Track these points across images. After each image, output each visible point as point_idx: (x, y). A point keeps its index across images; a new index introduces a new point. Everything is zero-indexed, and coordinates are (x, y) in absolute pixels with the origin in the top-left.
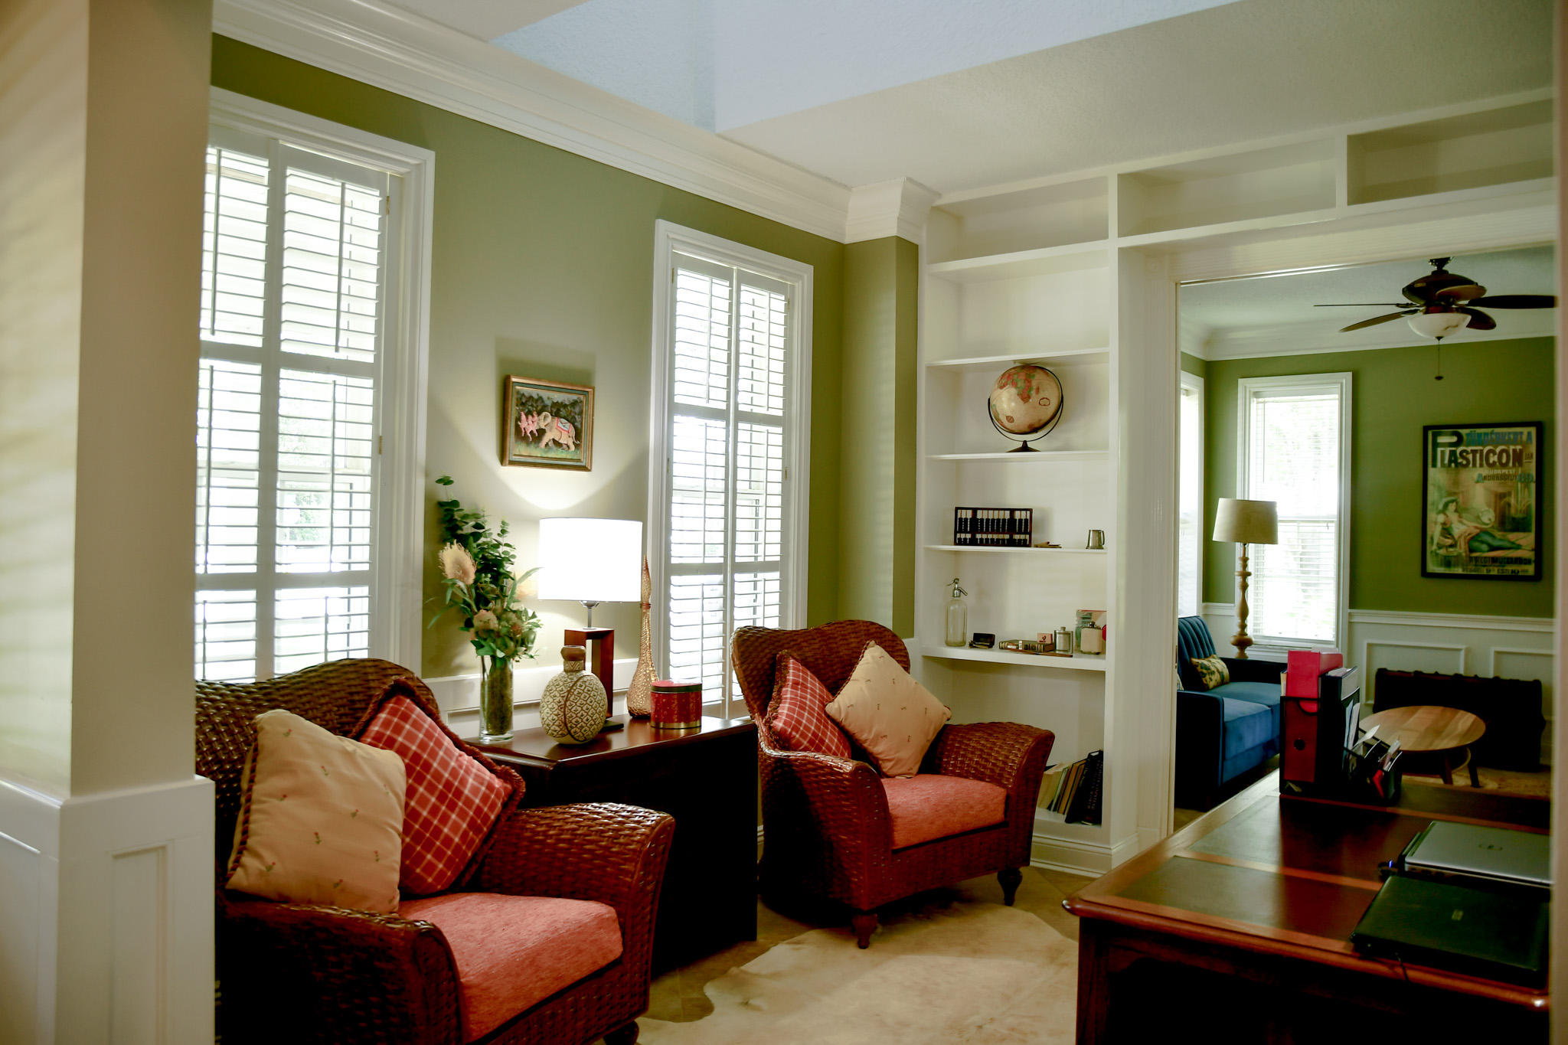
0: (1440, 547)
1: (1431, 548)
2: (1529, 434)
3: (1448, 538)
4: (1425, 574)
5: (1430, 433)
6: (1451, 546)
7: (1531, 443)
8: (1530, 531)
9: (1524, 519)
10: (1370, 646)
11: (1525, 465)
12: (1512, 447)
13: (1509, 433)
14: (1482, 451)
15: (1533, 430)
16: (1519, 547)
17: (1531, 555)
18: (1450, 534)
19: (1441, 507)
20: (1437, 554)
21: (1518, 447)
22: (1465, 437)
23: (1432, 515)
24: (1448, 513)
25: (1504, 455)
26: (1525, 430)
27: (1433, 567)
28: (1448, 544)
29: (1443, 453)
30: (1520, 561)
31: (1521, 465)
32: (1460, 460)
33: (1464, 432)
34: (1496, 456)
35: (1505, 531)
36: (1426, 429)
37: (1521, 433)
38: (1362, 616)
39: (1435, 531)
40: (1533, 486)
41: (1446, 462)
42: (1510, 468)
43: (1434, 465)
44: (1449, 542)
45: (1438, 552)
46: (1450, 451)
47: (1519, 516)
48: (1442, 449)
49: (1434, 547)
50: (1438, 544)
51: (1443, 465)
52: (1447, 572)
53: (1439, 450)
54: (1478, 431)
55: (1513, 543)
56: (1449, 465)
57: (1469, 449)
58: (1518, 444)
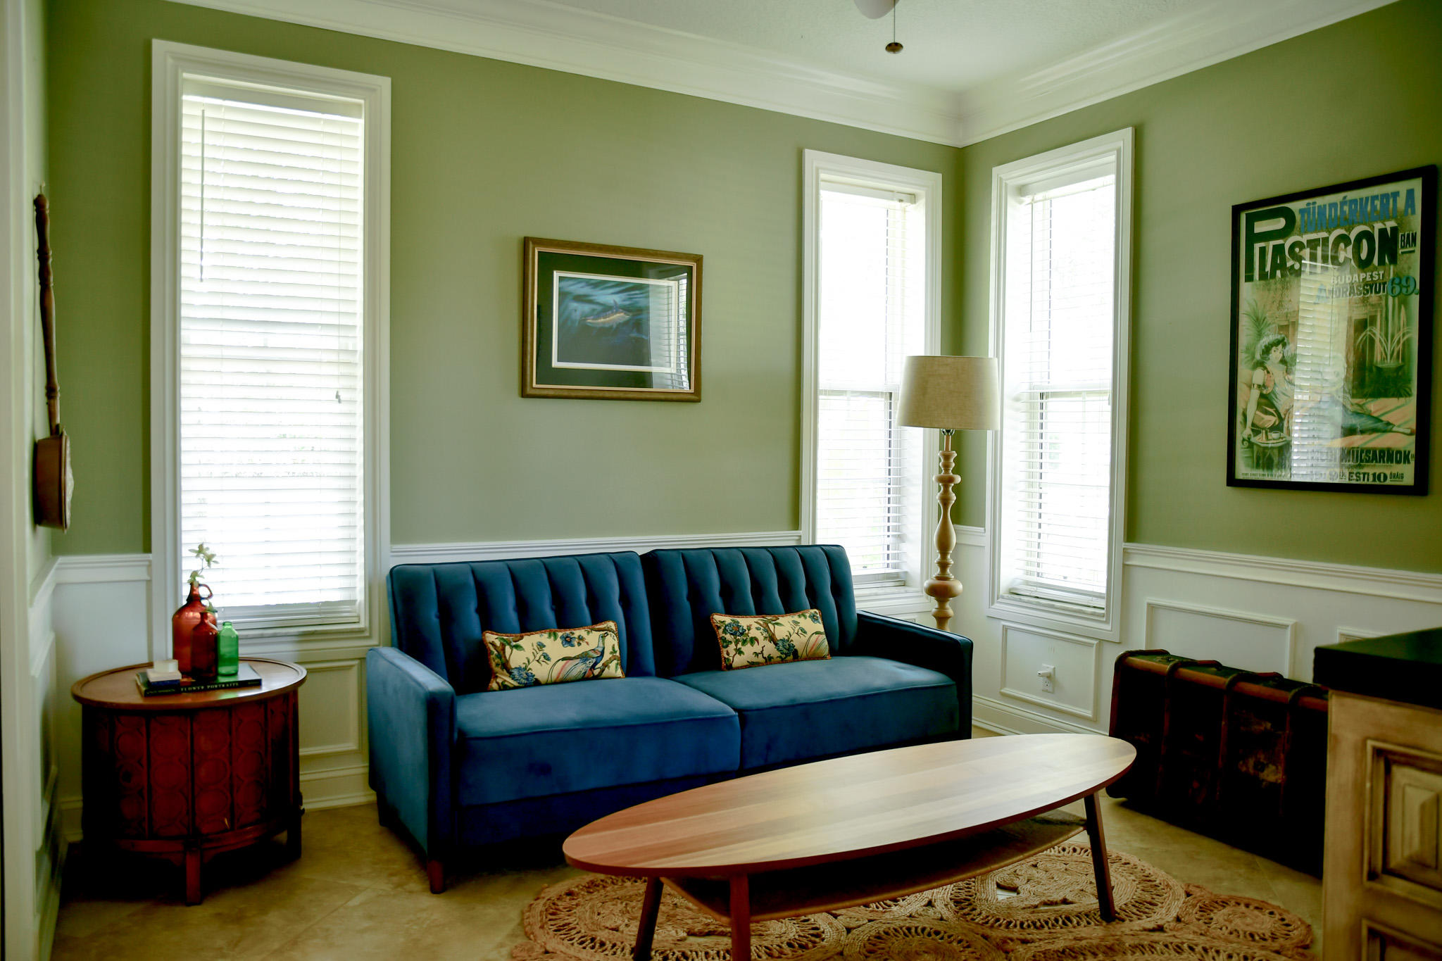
0: (1256, 430)
1: (1242, 433)
2: (1410, 193)
3: (1272, 414)
4: (1232, 481)
5: (1243, 217)
6: (1274, 428)
7: (1413, 212)
8: (1409, 395)
9: (1399, 369)
10: (1152, 608)
11: (1402, 259)
12: (1378, 226)
13: (1374, 198)
14: (1326, 240)
15: (1416, 185)
16: (1387, 428)
17: (1408, 444)
18: (1273, 406)
19: (1258, 357)
20: (1251, 445)
21: (1390, 224)
22: (1298, 217)
23: (1243, 371)
24: (1268, 365)
25: (1365, 242)
26: (1402, 187)
27: (1244, 470)
28: (1269, 425)
29: (1263, 251)
30: (1388, 455)
31: (1394, 260)
32: (1289, 264)
33: (1295, 206)
34: (1350, 248)
35: (1365, 396)
36: (1237, 210)
37: (1396, 195)
38: (1146, 557)
39: (1248, 401)
40: (1415, 300)
41: (1268, 269)
42: (1376, 269)
43: (1249, 278)
44: (1271, 420)
45: (1254, 439)
46: (1274, 246)
47: (1390, 363)
48: (1262, 244)
49: (1248, 431)
50: (1253, 425)
51: (1263, 276)
52: (1267, 478)
53: (1257, 246)
54: (1320, 201)
55: (1378, 420)
56: (1273, 275)
57: (1304, 239)
58: (1389, 219)
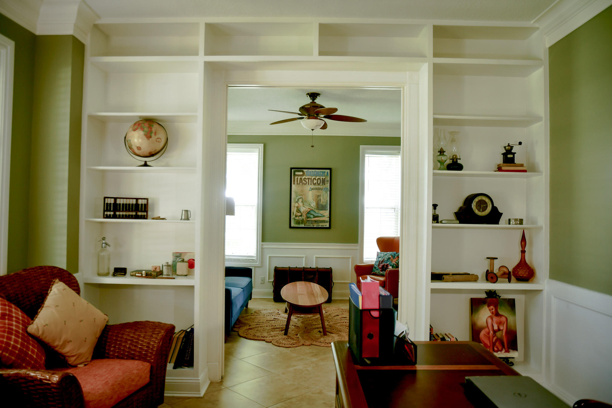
0: (296, 216)
1: (292, 217)
2: (327, 173)
3: (299, 213)
4: (291, 227)
5: (293, 170)
6: (300, 216)
7: (328, 176)
8: (328, 210)
9: (326, 205)
10: (270, 257)
11: (326, 184)
12: (322, 177)
13: (321, 172)
14: (311, 178)
15: (329, 171)
16: (324, 216)
17: (328, 219)
18: (300, 211)
19: (296, 200)
20: (295, 219)
21: (324, 177)
22: (305, 173)
23: (293, 204)
24: (299, 202)
25: (319, 180)
26: (326, 171)
27: (293, 225)
28: (299, 215)
29: (297, 178)
30: (324, 221)
31: (324, 184)
32: (303, 182)
33: (305, 170)
34: (316, 181)
35: (319, 210)
36: (291, 169)
37: (325, 172)
38: (267, 245)
39: (294, 210)
40: (328, 193)
41: (299, 182)
42: (321, 185)
43: (294, 184)
44: (300, 214)
45: (295, 218)
46: (300, 178)
47: (324, 204)
48: (297, 177)
49: (294, 216)
50: (295, 215)
51: (297, 184)
52: (298, 226)
53: (296, 177)
54: (310, 170)
55: (322, 215)
56: (300, 184)
57: (307, 177)
58: (324, 176)
